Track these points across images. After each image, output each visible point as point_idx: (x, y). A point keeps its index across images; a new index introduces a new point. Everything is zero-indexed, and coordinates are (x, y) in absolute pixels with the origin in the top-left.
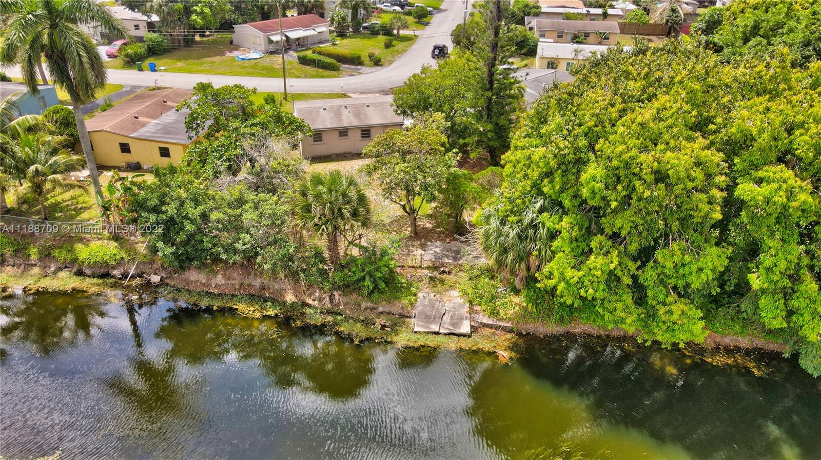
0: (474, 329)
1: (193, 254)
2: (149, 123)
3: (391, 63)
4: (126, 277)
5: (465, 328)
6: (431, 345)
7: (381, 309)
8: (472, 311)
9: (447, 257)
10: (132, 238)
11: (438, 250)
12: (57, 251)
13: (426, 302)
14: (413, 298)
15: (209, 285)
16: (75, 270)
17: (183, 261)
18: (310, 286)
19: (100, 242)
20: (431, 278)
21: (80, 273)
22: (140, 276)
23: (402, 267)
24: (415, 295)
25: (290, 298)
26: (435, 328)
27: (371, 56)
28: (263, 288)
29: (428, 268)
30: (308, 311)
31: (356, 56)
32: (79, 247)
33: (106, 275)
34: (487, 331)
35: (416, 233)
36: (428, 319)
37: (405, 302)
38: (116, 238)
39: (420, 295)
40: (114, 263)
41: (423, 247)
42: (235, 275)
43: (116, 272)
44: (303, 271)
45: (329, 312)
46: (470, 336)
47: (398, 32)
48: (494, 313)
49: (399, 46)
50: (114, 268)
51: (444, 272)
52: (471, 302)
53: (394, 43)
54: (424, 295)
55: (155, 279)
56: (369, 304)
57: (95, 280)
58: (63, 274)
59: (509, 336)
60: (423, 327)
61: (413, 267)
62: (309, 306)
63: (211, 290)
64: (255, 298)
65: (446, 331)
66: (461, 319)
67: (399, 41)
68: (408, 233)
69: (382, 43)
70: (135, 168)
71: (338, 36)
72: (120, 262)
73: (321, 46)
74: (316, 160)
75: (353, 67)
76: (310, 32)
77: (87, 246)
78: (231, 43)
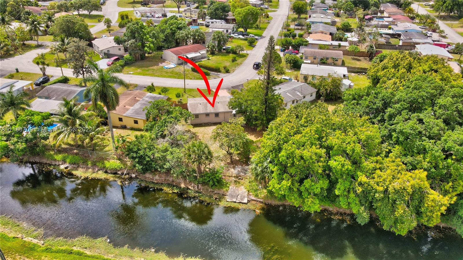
0: (249, 201)
1: (148, 168)
2: (130, 108)
3: (234, 71)
4: (123, 174)
5: (245, 201)
6: (232, 206)
7: (216, 192)
8: (248, 194)
9: (243, 172)
10: (125, 159)
11: (239, 170)
12: (98, 163)
13: (232, 190)
14: (227, 188)
15: (153, 179)
16: (104, 171)
17: (145, 171)
18: (190, 182)
19: (114, 160)
20: (235, 181)
21: (106, 172)
22: (128, 174)
23: (225, 176)
24: (229, 187)
25: (183, 186)
26: (234, 200)
27: (225, 68)
28: (173, 181)
29: (234, 177)
30: (189, 191)
32: (106, 162)
33: (115, 173)
34: (254, 202)
35: (232, 162)
36: (232, 196)
37: (225, 190)
38: (119, 159)
39: (230, 187)
40: (119, 169)
41: (234, 168)
42: (163, 176)
43: (119, 172)
44: (188, 175)
45: (197, 192)
46: (247, 204)
47: (239, 52)
48: (257, 196)
49: (239, 60)
50: (119, 171)
51: (240, 179)
52: (248, 191)
53: (237, 58)
54: (232, 188)
55: (134, 176)
56: (212, 190)
57: (112, 175)
58: (100, 172)
59: (261, 204)
60: (230, 199)
61: (229, 176)
62: (190, 189)
63: (154, 181)
64: (171, 185)
65: (238, 202)
66: (244, 197)
67: (239, 57)
68: (229, 161)
69: (231, 59)
70: (124, 127)
71: (211, 54)
72: (121, 169)
73: (202, 60)
74: (195, 125)
75: (216, 73)
76: (197, 54)
77: (109, 162)
78: (162, 58)
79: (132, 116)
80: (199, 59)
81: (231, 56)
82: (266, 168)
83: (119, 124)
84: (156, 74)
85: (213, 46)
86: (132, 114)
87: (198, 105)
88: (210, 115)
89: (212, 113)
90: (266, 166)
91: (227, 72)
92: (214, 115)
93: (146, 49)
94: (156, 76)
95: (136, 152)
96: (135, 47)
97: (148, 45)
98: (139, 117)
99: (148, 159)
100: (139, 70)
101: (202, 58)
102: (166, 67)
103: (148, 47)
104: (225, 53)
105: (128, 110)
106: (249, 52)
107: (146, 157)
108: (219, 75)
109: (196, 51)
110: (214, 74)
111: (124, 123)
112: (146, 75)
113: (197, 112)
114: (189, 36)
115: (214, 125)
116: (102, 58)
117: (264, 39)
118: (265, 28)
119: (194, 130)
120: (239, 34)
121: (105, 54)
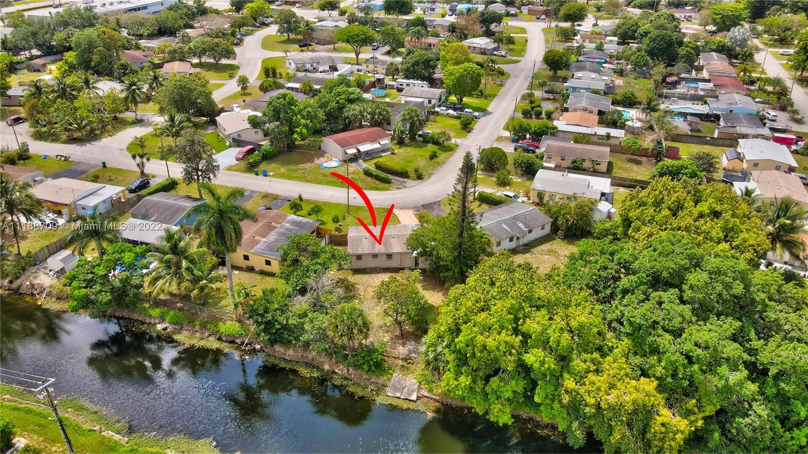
0: (418, 398)
1: (278, 339)
2: (261, 241)
4: (243, 344)
5: (414, 397)
6: (394, 404)
7: (372, 380)
8: (419, 388)
10: (248, 322)
11: (411, 348)
12: (209, 325)
13: (397, 380)
14: (389, 376)
15: (285, 355)
16: (217, 337)
17: (272, 342)
18: (337, 362)
19: (231, 322)
20: (402, 365)
21: (220, 339)
22: (250, 344)
23: (388, 356)
24: (392, 374)
25: (326, 367)
26: (398, 395)
27: (416, 169)
28: (313, 360)
29: (402, 359)
30: (335, 376)
31: (404, 171)
32: (221, 324)
33: (233, 342)
34: (426, 400)
35: (402, 335)
36: (395, 389)
37: (385, 378)
38: (240, 321)
39: (394, 375)
40: (238, 336)
41: (404, 344)
42: (299, 350)
43: (238, 341)
44: (335, 352)
45: (346, 379)
46: (416, 402)
47: (444, 142)
48: (431, 391)
49: (442, 156)
50: (237, 338)
51: (410, 363)
52: (420, 383)
53: (439, 152)
54: (396, 375)
55: (258, 347)
56: (367, 377)
57: (227, 344)
58: (211, 338)
59: (437, 404)
60: (392, 393)
61: (394, 357)
62: (336, 373)
63: (286, 358)
64: (309, 365)
65: (404, 397)
66: (413, 391)
67: (442, 150)
68: (397, 334)
69: (429, 153)
70: (251, 269)
71: (397, 144)
72: (241, 336)
73: (383, 155)
74: (357, 271)
75: (401, 179)
76: (376, 146)
77: (225, 324)
78: (320, 148)
79: (263, 253)
80: (378, 152)
81: (431, 147)
82: (440, 354)
83: (243, 263)
84: (309, 178)
85: (402, 132)
86: (263, 250)
87: (362, 240)
88: (379, 256)
89: (382, 254)
90: (440, 352)
91: (420, 177)
92: (385, 257)
93: (295, 136)
94: (308, 181)
95: (262, 316)
96: (279, 134)
97: (299, 131)
98: (272, 255)
99: (278, 326)
100: (283, 170)
101: (383, 151)
102: (325, 165)
103: (298, 134)
104: (421, 141)
105: (258, 242)
106: (459, 141)
107: (276, 323)
108: (406, 182)
109: (373, 141)
110: (398, 181)
111: (250, 263)
112: (293, 178)
113: (360, 252)
114: (365, 114)
115: (385, 272)
116: (230, 147)
117: (488, 117)
118: (494, 96)
119: (353, 278)
120: (448, 108)
121: (234, 140)
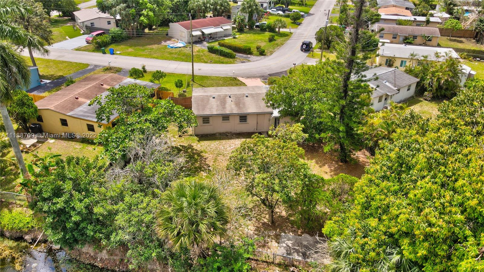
3: (271, 53)
11: (290, 243)
21: (2, 234)
22: (45, 242)
27: (258, 48)
29: (279, 265)
31: (248, 48)
32: (5, 212)
33: (20, 239)
35: (273, 222)
38: (33, 207)
40: (26, 230)
47: (279, 30)
49: (279, 40)
53: (276, 37)
57: (12, 243)
67: (279, 36)
68: (266, 220)
69: (267, 38)
71: (238, 32)
72: (31, 230)
73: (226, 39)
74: (203, 137)
75: (245, 56)
76: (219, 30)
78: (167, 35)
79: (85, 116)
80: (221, 37)
81: (268, 34)
83: (61, 130)
84: (155, 55)
85: (242, 21)
87: (209, 99)
88: (231, 118)
89: (234, 115)
91: (262, 53)
92: (238, 119)
93: (142, 18)
94: (154, 58)
97: (145, 13)
99: (75, 218)
100: (130, 50)
101: (226, 36)
102: (171, 45)
103: (145, 17)
104: (258, 30)
106: (292, 31)
107: (73, 213)
108: (249, 57)
109: (216, 25)
110: (242, 57)
111: (70, 129)
112: (140, 56)
113: (207, 112)
114: (208, 5)
115: (238, 138)
116: (83, 34)
119: (199, 146)
120: (278, 10)
